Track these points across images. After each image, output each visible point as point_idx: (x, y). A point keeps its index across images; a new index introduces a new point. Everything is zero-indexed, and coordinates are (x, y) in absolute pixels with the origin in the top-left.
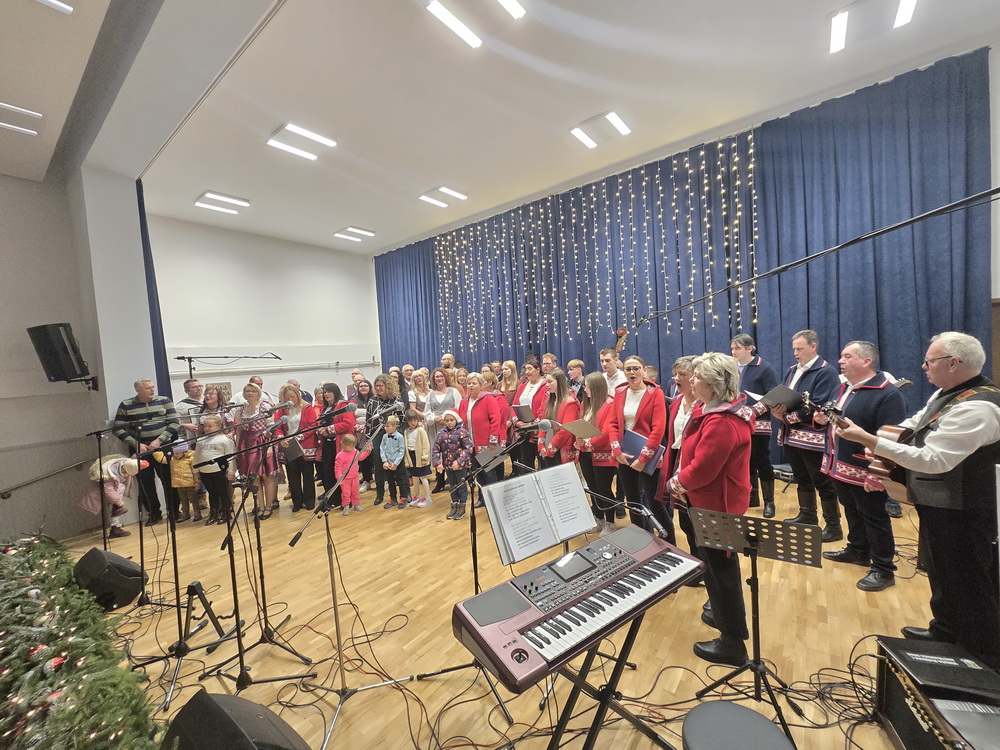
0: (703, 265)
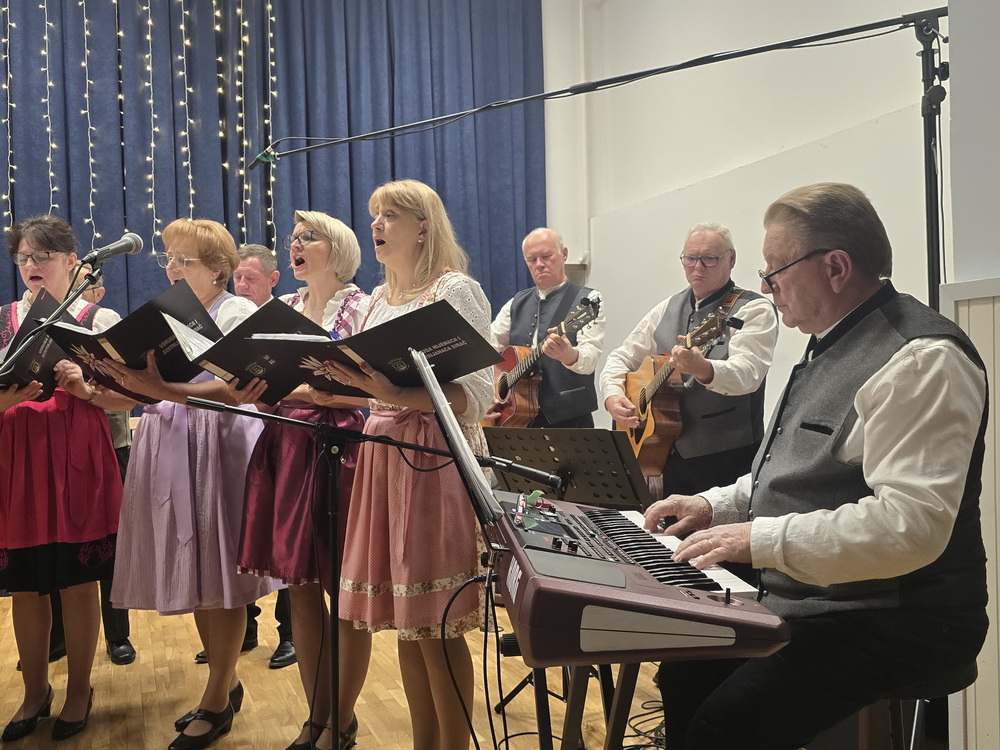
0: (175, 123)
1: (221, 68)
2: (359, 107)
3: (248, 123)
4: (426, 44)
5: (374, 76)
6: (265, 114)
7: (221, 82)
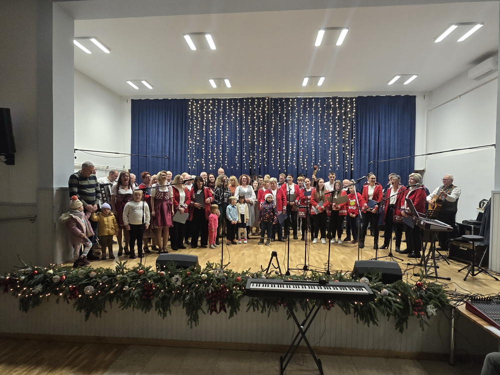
1: (344, 133)
2: (372, 139)
3: (349, 144)
4: (387, 124)
5: (375, 132)
6: (352, 142)
7: (344, 136)
